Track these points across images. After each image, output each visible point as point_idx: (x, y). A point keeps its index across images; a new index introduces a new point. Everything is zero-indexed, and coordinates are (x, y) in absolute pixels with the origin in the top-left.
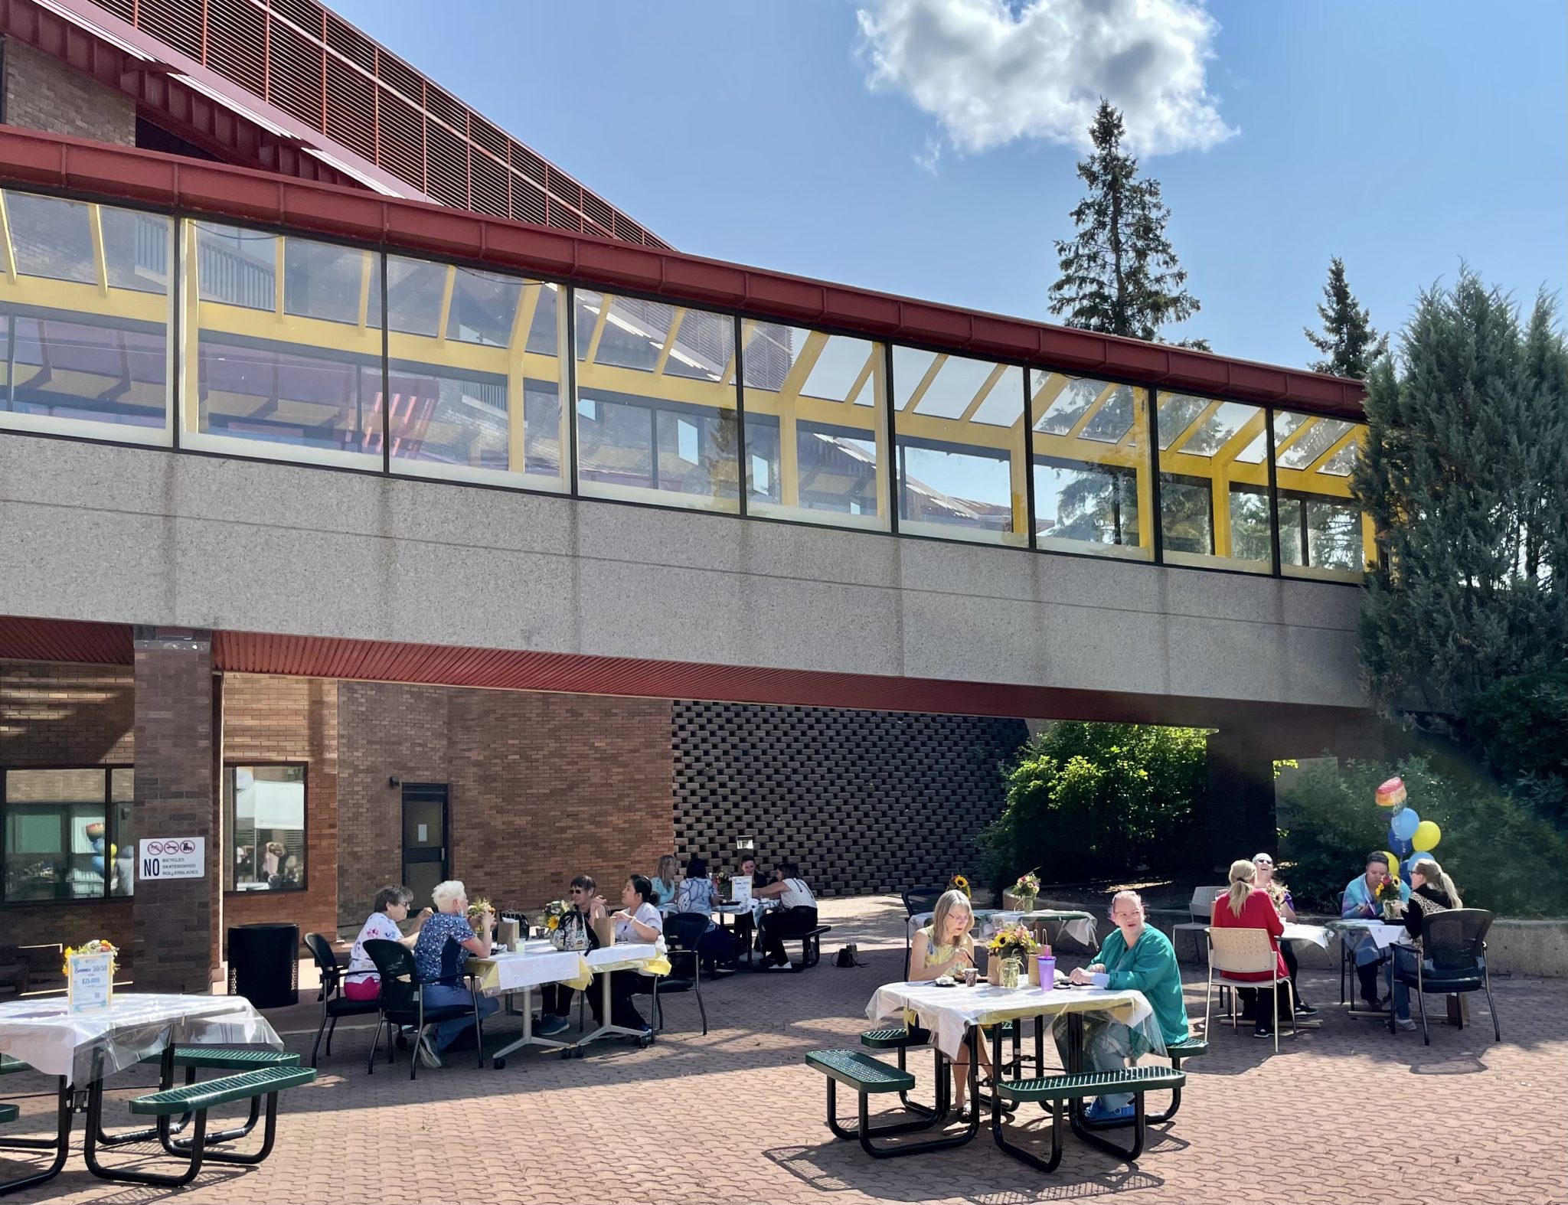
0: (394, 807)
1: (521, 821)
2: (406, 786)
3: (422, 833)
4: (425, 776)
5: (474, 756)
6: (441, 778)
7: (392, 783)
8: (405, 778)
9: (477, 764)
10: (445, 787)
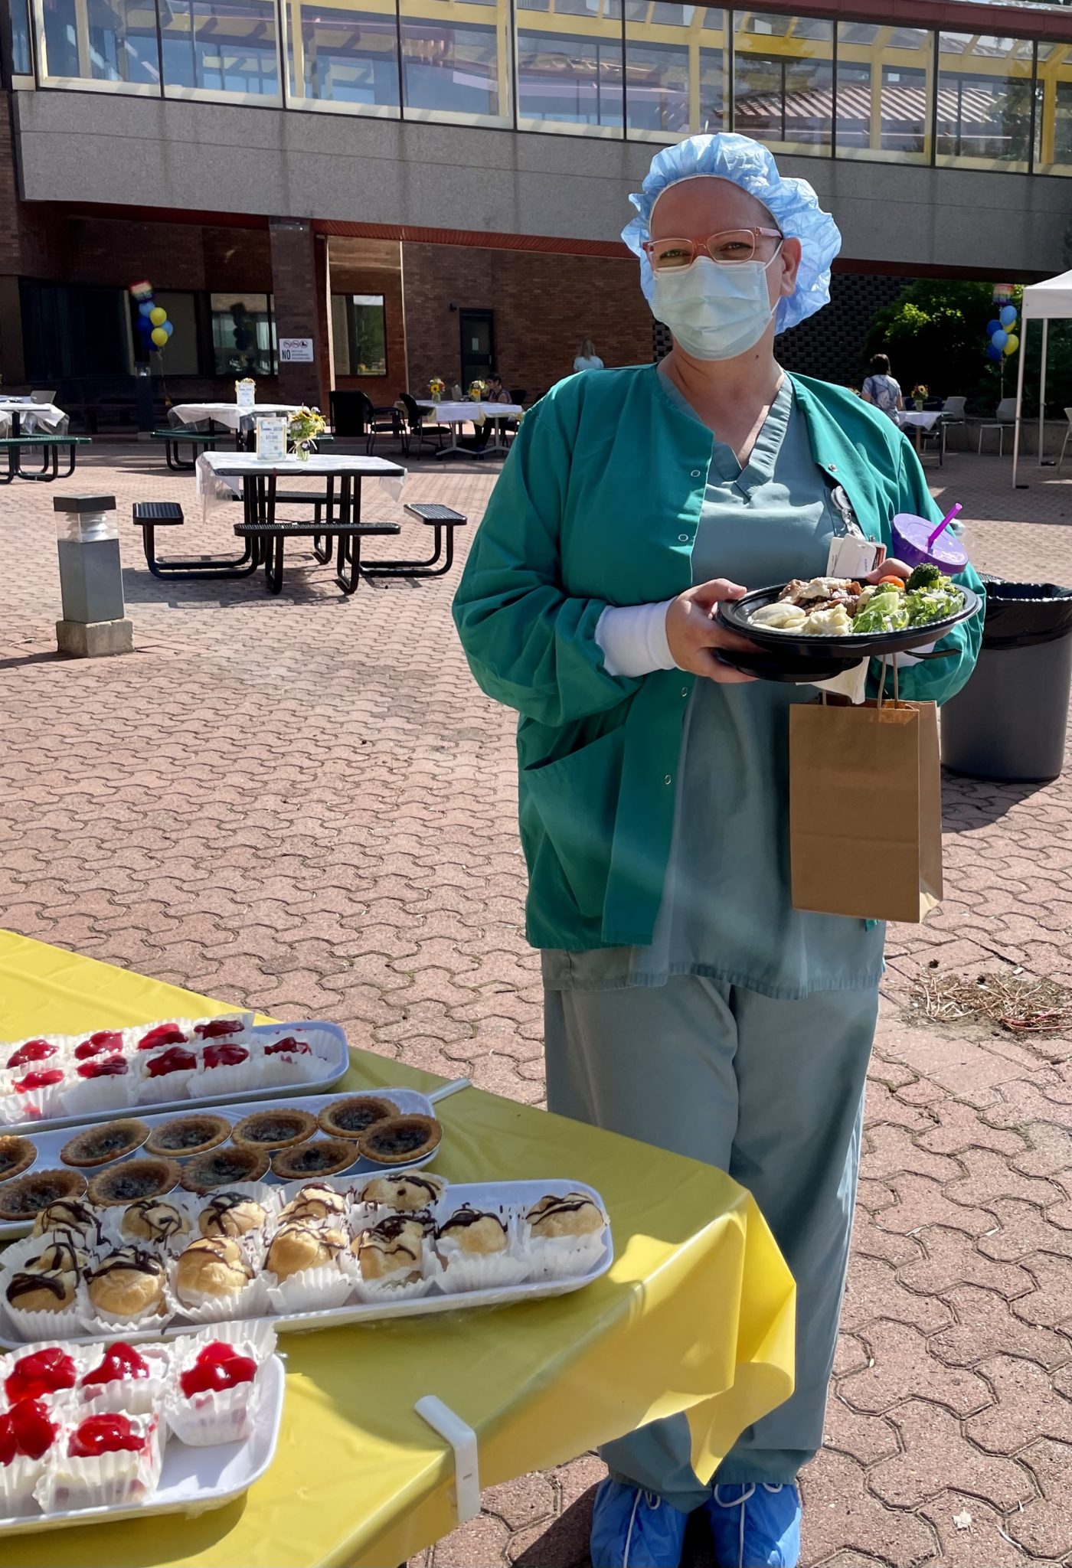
0: (454, 326)
1: (544, 339)
2: (462, 310)
3: (475, 344)
4: (476, 304)
5: (511, 289)
6: (487, 305)
7: (452, 309)
8: (463, 305)
9: (512, 296)
10: (491, 312)
